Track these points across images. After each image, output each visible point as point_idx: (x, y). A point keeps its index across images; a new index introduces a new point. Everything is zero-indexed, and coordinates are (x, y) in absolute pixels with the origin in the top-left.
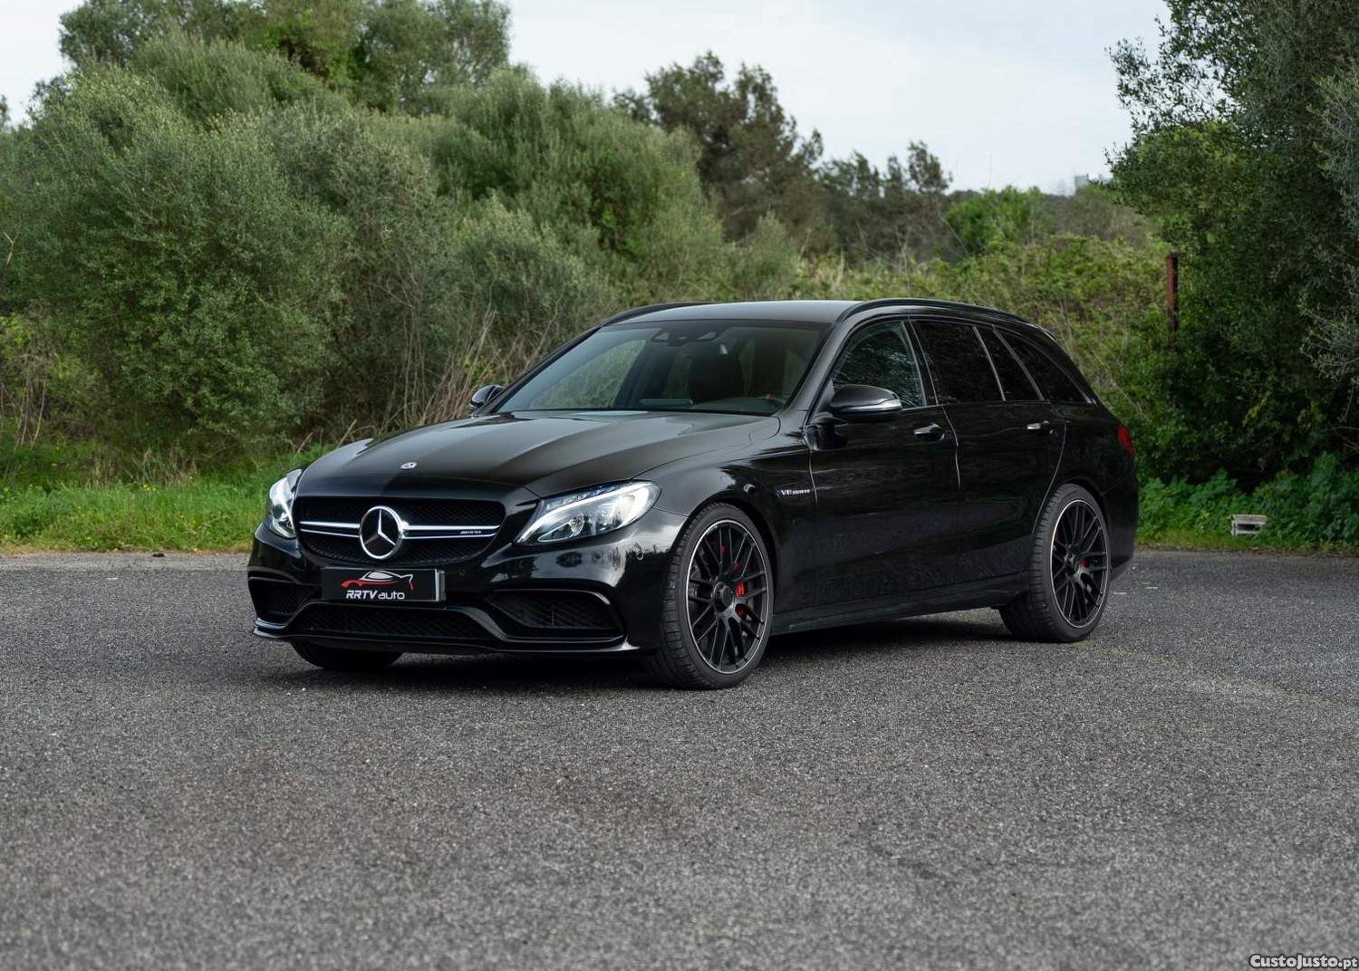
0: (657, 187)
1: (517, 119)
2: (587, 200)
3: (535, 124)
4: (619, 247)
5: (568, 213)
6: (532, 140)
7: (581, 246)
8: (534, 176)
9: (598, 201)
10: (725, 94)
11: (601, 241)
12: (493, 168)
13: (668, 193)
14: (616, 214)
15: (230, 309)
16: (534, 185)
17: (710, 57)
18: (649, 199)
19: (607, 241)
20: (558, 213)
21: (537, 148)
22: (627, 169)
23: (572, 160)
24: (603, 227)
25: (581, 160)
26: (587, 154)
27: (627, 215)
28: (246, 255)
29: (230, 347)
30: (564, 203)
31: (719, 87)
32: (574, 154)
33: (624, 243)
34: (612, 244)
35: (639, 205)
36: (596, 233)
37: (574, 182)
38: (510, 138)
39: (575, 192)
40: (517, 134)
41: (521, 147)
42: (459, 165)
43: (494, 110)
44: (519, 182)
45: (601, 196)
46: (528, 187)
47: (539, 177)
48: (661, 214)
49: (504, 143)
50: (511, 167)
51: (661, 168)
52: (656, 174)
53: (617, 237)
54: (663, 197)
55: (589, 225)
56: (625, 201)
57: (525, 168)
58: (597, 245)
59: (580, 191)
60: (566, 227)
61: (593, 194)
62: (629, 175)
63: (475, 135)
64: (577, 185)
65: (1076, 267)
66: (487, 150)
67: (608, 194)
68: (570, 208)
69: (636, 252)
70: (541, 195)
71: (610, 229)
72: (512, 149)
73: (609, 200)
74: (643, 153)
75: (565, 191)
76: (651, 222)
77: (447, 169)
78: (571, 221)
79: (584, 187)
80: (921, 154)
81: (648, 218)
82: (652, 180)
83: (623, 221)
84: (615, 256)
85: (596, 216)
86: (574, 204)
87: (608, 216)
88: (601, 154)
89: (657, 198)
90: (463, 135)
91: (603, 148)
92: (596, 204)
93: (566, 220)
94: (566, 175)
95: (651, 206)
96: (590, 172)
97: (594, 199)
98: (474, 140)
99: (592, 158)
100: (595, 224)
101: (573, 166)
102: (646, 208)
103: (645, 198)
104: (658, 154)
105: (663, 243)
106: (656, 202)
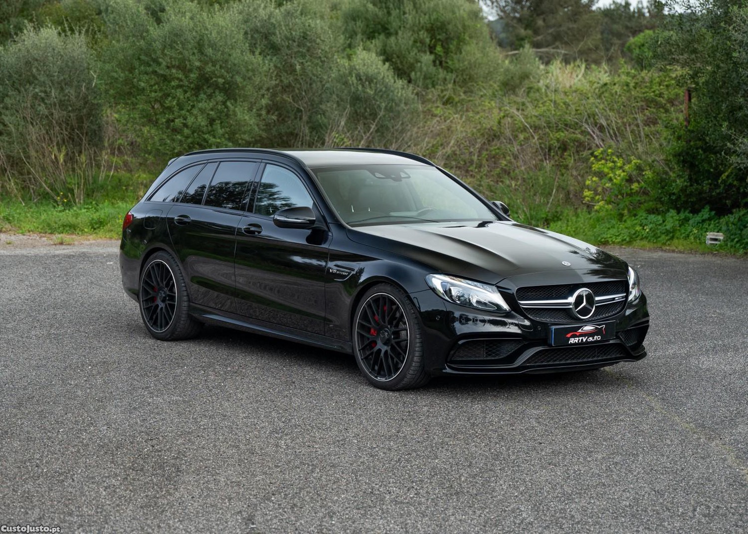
0: (464, 33)
2: (428, 40)
4: (444, 64)
5: (417, 47)
6: (399, 9)
7: (423, 65)
8: (400, 27)
9: (434, 40)
11: (434, 62)
12: (379, 23)
13: (471, 37)
14: (443, 47)
15: (212, 110)
16: (400, 33)
18: (461, 40)
19: (438, 62)
20: (412, 47)
21: (402, 13)
22: (449, 24)
23: (419, 20)
24: (436, 54)
25: (424, 20)
27: (449, 48)
28: (221, 81)
29: (210, 128)
30: (415, 42)
32: (420, 16)
33: (447, 63)
34: (441, 63)
35: (455, 43)
36: (432, 57)
37: (420, 31)
38: (388, 8)
39: (421, 36)
40: (391, 6)
41: (394, 12)
42: (362, 22)
44: (392, 31)
45: (435, 38)
46: (397, 33)
47: (402, 29)
48: (466, 48)
49: (385, 11)
50: (388, 23)
51: (467, 23)
52: (464, 26)
53: (443, 59)
54: (467, 38)
55: (428, 53)
56: (448, 39)
57: (395, 24)
58: (432, 64)
59: (424, 35)
60: (416, 54)
61: (431, 37)
62: (450, 27)
63: (370, 6)
64: (422, 32)
65: (666, 83)
66: (376, 15)
67: (438, 37)
68: (418, 44)
69: (452, 67)
70: (403, 38)
71: (440, 56)
72: (389, 13)
73: (439, 40)
74: (458, 14)
75: (416, 36)
76: (461, 53)
77: (356, 24)
78: (419, 51)
79: (426, 33)
81: (459, 50)
82: (462, 30)
83: (447, 51)
84: (440, 70)
85: (432, 49)
86: (421, 42)
87: (439, 49)
88: (434, 16)
89: (464, 39)
90: (365, 6)
91: (435, 13)
92: (433, 42)
93: (415, 50)
94: (416, 28)
95: (461, 44)
96: (429, 26)
97: (431, 41)
98: (370, 9)
99: (430, 18)
100: (431, 53)
101: (419, 23)
102: (458, 44)
103: (458, 38)
104: (465, 16)
105: (466, 63)
106: (463, 41)
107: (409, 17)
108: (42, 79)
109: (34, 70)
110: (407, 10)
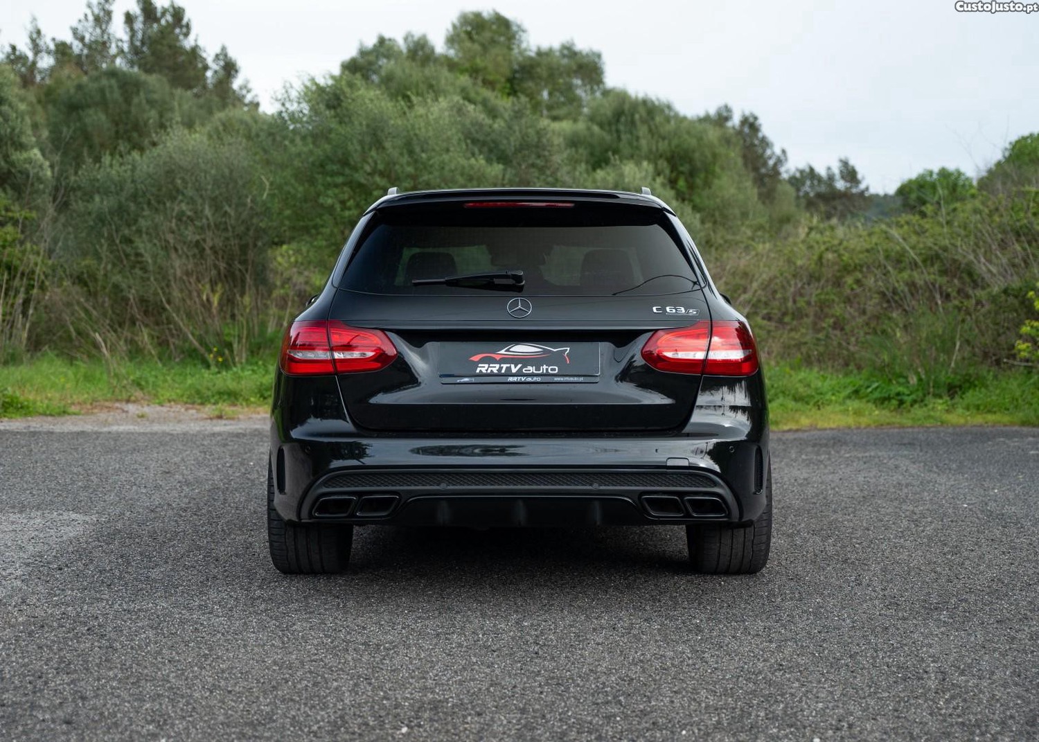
0: (714, 164)
1: (623, 119)
2: (668, 172)
3: (633, 123)
6: (631, 133)
9: (675, 173)
10: (734, 128)
13: (722, 168)
14: (686, 181)
17: (726, 107)
18: (709, 172)
21: (634, 138)
22: (694, 151)
23: (657, 146)
24: (677, 190)
25: (663, 146)
26: (666, 142)
27: (694, 182)
31: (729, 124)
32: (657, 142)
33: (692, 200)
34: (684, 201)
35: (702, 176)
37: (659, 159)
38: (618, 131)
40: (622, 129)
41: (624, 137)
42: (585, 149)
43: (609, 113)
45: (677, 170)
48: (716, 181)
49: (615, 135)
51: (717, 151)
52: (715, 155)
53: (687, 196)
54: (718, 170)
55: (668, 188)
56: (692, 174)
59: (663, 165)
61: (671, 168)
62: (697, 155)
63: (596, 128)
64: (661, 161)
66: (603, 140)
67: (681, 169)
71: (683, 191)
72: (619, 138)
73: (682, 173)
74: (705, 141)
76: (710, 187)
77: (576, 150)
79: (666, 163)
80: (845, 164)
81: (707, 184)
82: (711, 159)
83: (691, 187)
84: (685, 209)
85: (673, 183)
86: (658, 175)
87: (681, 183)
88: (675, 142)
89: (714, 171)
90: (589, 129)
91: (677, 139)
92: (674, 175)
95: (711, 177)
96: (669, 154)
97: (672, 171)
98: (596, 132)
99: (670, 144)
100: (672, 188)
101: (657, 150)
102: (706, 177)
103: (707, 171)
104: (716, 142)
105: (718, 200)
106: (713, 173)
107: (643, 142)
108: (190, 194)
109: (179, 181)
110: (641, 134)
